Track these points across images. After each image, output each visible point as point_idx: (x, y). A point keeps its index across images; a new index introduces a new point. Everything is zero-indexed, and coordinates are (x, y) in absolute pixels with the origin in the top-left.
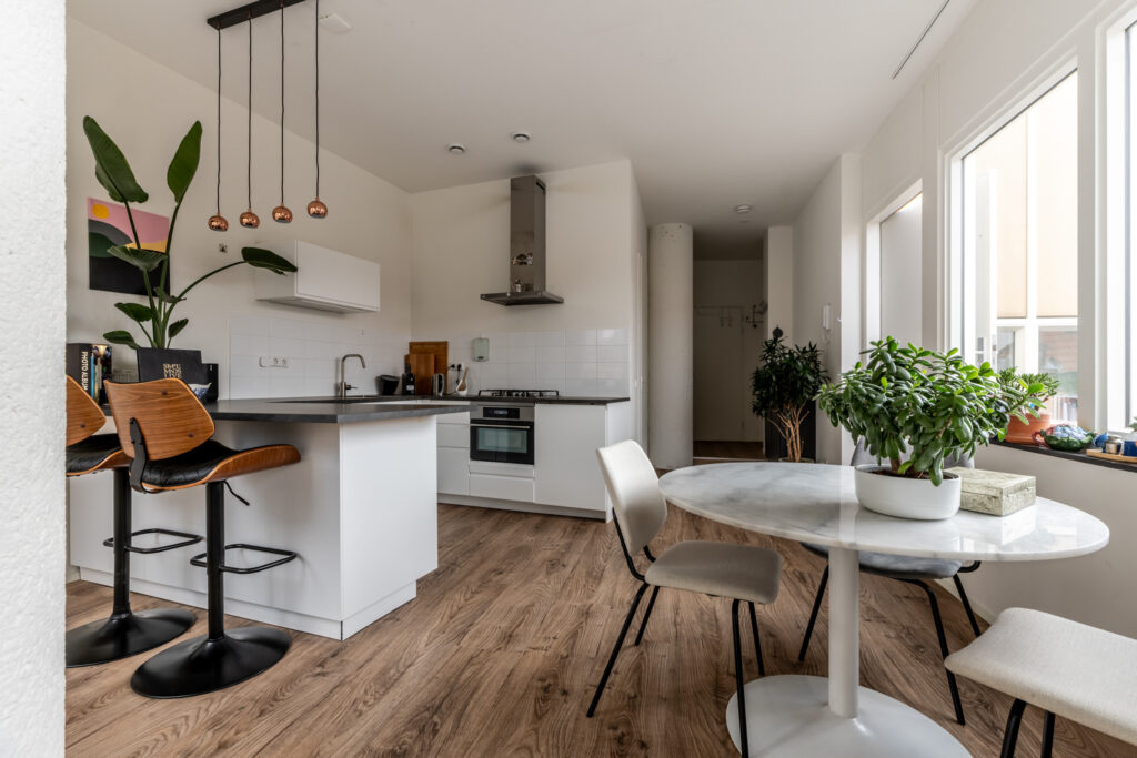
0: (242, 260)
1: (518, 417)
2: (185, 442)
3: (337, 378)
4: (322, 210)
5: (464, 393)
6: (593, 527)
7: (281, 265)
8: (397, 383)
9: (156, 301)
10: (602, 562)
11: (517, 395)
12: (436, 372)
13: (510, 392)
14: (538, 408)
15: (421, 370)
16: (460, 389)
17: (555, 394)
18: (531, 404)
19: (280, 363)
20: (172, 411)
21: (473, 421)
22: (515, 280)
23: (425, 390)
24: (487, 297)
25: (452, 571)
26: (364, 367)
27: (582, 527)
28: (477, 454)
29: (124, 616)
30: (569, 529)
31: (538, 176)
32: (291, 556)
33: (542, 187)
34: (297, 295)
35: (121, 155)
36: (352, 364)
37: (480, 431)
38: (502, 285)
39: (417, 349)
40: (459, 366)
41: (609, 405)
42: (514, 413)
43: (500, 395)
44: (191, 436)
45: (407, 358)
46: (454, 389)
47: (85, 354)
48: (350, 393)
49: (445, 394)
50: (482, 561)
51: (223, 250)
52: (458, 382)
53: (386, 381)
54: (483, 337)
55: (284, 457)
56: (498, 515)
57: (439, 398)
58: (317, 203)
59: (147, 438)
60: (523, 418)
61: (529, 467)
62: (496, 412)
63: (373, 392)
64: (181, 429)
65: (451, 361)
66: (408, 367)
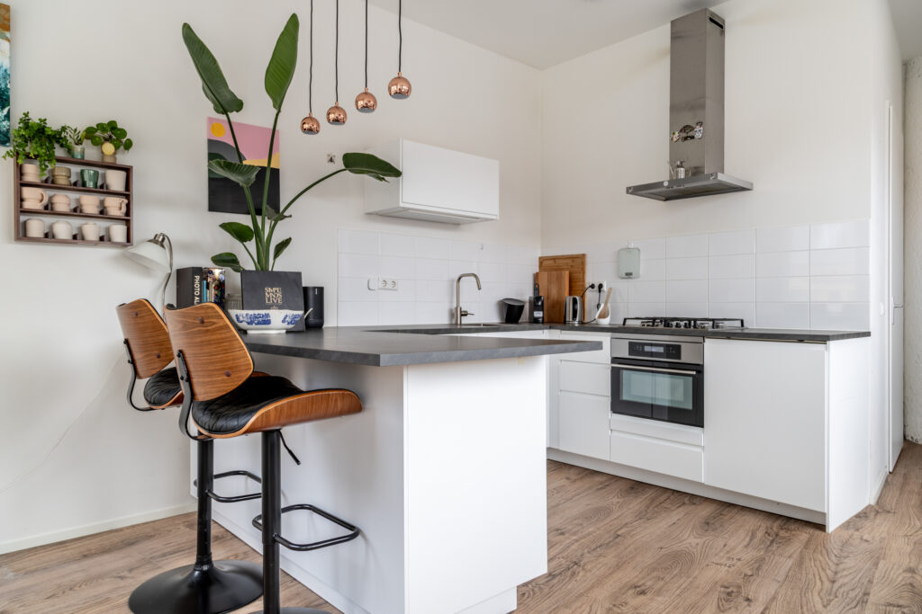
0: (343, 167)
1: (680, 358)
2: (223, 382)
3: (451, 302)
4: (405, 88)
5: (605, 322)
6: (804, 535)
7: (381, 169)
8: (521, 308)
9: (259, 219)
10: (819, 606)
11: (677, 326)
12: (570, 294)
13: (667, 322)
14: (711, 346)
15: (552, 291)
16: (600, 317)
17: (738, 324)
18: (700, 339)
19: (389, 285)
20: (209, 343)
21: (614, 360)
22: (676, 163)
23: (555, 316)
24: (636, 190)
25: (573, 574)
26: (479, 289)
27: (783, 533)
28: (621, 405)
29: (205, 568)
30: (760, 534)
31: (713, 9)
32: (354, 532)
33: (719, 24)
34: (402, 205)
35: (214, 61)
36: (468, 283)
37: (625, 374)
38: (659, 172)
39: (549, 265)
40: (601, 286)
41: (832, 344)
42: (674, 350)
43: (652, 324)
44: (228, 375)
45: (536, 277)
46: (592, 315)
47: (198, 277)
48: (465, 320)
49: (582, 323)
50: (618, 567)
51: (331, 160)
52: (598, 306)
53: (510, 306)
54: (632, 246)
55: (339, 404)
56: (650, 493)
57: (573, 328)
58: (399, 79)
59: (193, 374)
60: (687, 356)
61: (696, 430)
62: (647, 349)
63: (494, 318)
64: (218, 366)
65: (589, 280)
66: (536, 289)
